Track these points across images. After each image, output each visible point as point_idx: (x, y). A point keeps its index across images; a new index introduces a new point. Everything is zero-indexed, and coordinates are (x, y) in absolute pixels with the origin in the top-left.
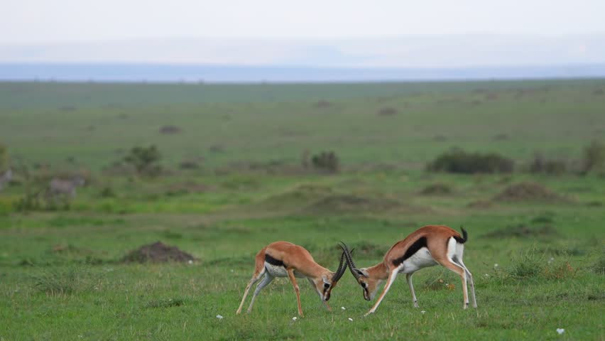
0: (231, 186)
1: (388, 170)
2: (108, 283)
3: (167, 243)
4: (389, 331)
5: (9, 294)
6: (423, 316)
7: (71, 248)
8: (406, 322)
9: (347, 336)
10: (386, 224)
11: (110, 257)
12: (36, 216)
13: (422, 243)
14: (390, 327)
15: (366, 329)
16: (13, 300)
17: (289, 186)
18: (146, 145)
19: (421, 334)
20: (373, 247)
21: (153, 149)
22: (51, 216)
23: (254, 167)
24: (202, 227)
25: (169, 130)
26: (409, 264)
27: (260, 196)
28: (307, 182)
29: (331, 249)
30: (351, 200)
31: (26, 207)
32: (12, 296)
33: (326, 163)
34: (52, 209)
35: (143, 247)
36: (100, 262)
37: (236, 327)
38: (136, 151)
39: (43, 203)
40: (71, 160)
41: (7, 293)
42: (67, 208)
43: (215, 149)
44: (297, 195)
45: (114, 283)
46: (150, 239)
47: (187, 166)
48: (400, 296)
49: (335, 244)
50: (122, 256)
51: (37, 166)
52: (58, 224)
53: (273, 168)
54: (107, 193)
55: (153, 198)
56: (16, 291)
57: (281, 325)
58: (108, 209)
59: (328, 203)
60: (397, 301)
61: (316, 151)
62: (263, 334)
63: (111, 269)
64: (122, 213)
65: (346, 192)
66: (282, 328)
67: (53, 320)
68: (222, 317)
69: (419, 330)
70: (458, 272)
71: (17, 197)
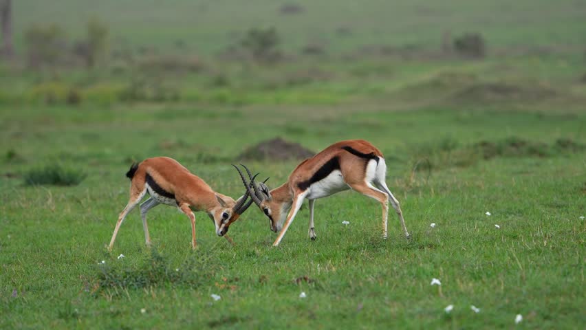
0: (361, 74)
1: (543, 54)
2: (222, 184)
3: (288, 139)
4: (542, 239)
5: (113, 195)
6: (582, 223)
7: (181, 144)
8: (562, 230)
9: (493, 245)
10: (540, 116)
11: (225, 154)
12: (142, 109)
13: (334, 164)
14: (543, 235)
15: (515, 237)
16: (117, 203)
17: (427, 74)
18: (264, 27)
19: (580, 242)
20: (523, 143)
21: (272, 32)
22: (158, 108)
23: (387, 51)
24: (327, 121)
25: (290, 10)
26: (317, 189)
27: (394, 85)
28: (447, 68)
29: (476, 146)
30: (499, 89)
31: (131, 97)
32: (115, 199)
33: (470, 47)
34: (159, 99)
35: (262, 144)
36: (212, 160)
37: (365, 235)
38: (253, 34)
39: (149, 92)
40: (180, 44)
41: (111, 194)
42: (176, 98)
43: (343, 32)
44: (436, 85)
45: (229, 184)
46: (270, 135)
47: (311, 51)
48: (555, 199)
49: (480, 139)
50: (237, 153)
51: (143, 51)
52: (167, 116)
53: (409, 53)
54: (221, 82)
55: (271, 87)
56: (121, 192)
57: (417, 232)
58: (222, 100)
59: (472, 93)
60: (551, 206)
61: (459, 32)
62: (397, 243)
63: (225, 168)
64: (239, 104)
65: (494, 79)
66: (418, 236)
67: (162, 225)
68: (348, 223)
69: (577, 238)
70: (379, 199)
71: (120, 86)
